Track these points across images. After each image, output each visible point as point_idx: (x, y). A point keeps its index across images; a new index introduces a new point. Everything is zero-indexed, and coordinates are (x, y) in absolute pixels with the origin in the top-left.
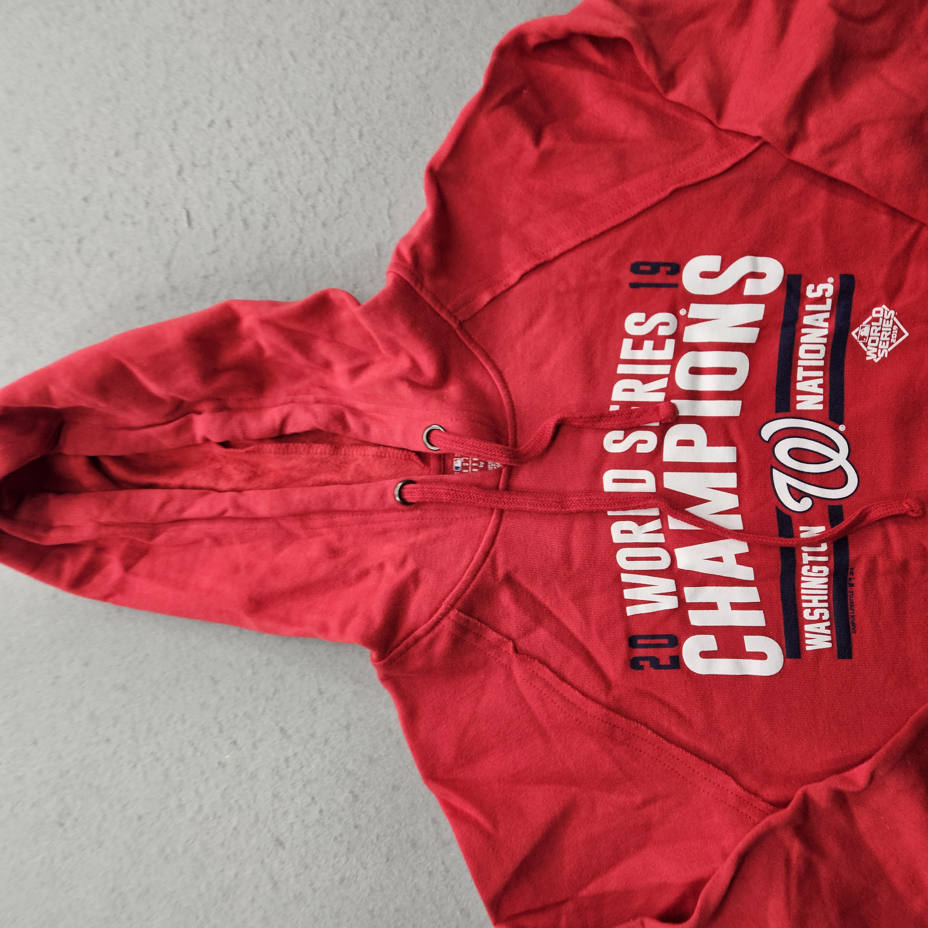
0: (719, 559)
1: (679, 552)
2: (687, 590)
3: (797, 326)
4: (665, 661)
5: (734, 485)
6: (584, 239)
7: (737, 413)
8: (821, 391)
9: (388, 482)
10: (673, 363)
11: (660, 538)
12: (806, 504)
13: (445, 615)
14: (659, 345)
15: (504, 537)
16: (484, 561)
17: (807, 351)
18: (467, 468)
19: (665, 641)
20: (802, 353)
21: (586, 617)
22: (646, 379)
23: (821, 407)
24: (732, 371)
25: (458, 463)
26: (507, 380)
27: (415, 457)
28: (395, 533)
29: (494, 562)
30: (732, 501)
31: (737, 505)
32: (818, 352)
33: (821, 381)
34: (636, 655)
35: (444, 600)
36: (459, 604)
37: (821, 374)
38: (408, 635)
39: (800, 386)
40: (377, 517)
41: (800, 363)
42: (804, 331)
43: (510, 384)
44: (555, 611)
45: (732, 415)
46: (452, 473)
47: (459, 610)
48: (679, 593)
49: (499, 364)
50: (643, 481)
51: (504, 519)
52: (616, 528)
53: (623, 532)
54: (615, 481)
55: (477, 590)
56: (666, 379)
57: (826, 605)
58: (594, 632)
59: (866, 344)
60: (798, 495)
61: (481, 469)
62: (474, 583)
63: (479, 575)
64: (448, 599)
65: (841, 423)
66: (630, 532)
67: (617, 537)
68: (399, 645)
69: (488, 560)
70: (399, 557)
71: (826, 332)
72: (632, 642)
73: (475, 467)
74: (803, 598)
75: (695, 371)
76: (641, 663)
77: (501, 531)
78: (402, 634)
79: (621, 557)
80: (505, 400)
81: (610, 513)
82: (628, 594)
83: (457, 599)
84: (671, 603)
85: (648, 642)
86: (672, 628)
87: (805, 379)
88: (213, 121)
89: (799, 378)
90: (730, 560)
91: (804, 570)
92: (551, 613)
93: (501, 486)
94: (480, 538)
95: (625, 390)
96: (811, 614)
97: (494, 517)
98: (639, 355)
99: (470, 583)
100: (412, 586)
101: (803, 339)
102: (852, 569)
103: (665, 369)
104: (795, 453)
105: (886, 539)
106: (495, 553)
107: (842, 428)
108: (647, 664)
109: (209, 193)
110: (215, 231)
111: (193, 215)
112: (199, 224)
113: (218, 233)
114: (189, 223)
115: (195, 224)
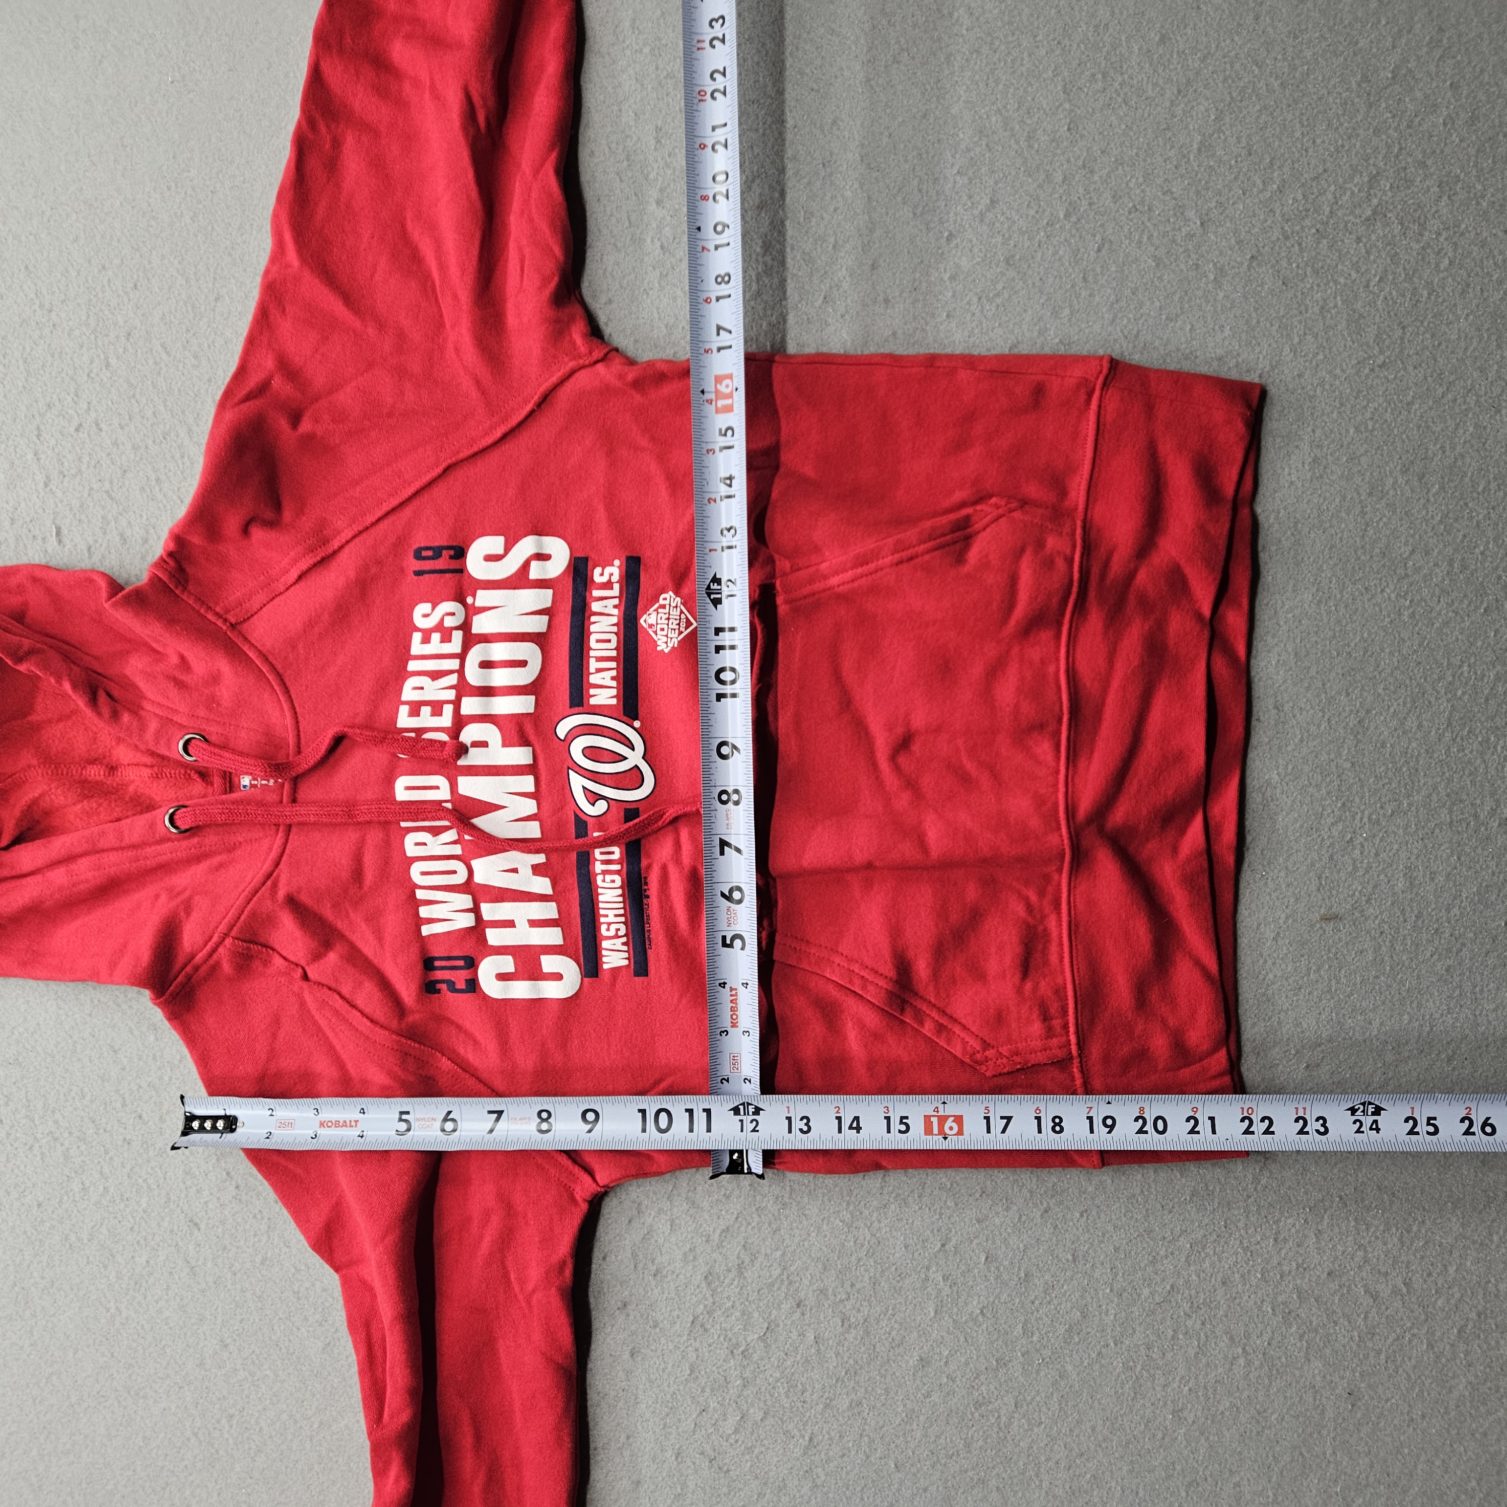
0: (515, 871)
1: (475, 863)
2: (484, 906)
3: (587, 615)
4: (461, 984)
5: (531, 788)
6: (361, 528)
7: (531, 710)
8: (614, 684)
10: (462, 657)
11: (457, 850)
12: (601, 807)
13: (218, 945)
14: (446, 638)
15: (291, 857)
16: (263, 884)
17: (598, 641)
19: (462, 963)
20: (593, 644)
22: (436, 675)
23: (614, 701)
24: (523, 664)
25: (246, 781)
29: (275, 885)
30: (530, 807)
31: (536, 811)
32: (609, 641)
33: (614, 673)
34: (432, 979)
35: (217, 928)
36: (233, 933)
37: (613, 664)
38: (185, 966)
39: (594, 679)
41: (592, 653)
42: (593, 619)
45: (525, 712)
47: (235, 938)
48: (476, 910)
50: (437, 788)
52: (410, 840)
53: (417, 844)
54: (408, 788)
56: (456, 675)
58: (388, 955)
59: (656, 633)
60: (593, 798)
62: (249, 908)
64: (221, 927)
65: (636, 718)
66: (425, 844)
67: (411, 850)
68: (175, 979)
69: (269, 883)
71: (615, 620)
72: (428, 964)
74: (601, 912)
75: (486, 665)
76: (437, 987)
77: (287, 851)
79: (415, 871)
81: (403, 824)
82: (424, 912)
83: (231, 928)
84: (467, 921)
85: (446, 963)
86: (469, 948)
87: (599, 670)
88: (80, 425)
89: (592, 670)
90: (526, 871)
91: (599, 880)
93: (285, 800)
95: (415, 688)
97: (280, 835)
98: (428, 649)
99: (245, 908)
101: (593, 628)
102: (646, 878)
103: (454, 664)
104: (592, 753)
106: (278, 876)
107: (637, 724)
108: (444, 987)
109: (81, 507)
110: (89, 548)
111: (65, 531)
112: (72, 540)
113: (93, 549)
114: (60, 542)
115: (66, 541)
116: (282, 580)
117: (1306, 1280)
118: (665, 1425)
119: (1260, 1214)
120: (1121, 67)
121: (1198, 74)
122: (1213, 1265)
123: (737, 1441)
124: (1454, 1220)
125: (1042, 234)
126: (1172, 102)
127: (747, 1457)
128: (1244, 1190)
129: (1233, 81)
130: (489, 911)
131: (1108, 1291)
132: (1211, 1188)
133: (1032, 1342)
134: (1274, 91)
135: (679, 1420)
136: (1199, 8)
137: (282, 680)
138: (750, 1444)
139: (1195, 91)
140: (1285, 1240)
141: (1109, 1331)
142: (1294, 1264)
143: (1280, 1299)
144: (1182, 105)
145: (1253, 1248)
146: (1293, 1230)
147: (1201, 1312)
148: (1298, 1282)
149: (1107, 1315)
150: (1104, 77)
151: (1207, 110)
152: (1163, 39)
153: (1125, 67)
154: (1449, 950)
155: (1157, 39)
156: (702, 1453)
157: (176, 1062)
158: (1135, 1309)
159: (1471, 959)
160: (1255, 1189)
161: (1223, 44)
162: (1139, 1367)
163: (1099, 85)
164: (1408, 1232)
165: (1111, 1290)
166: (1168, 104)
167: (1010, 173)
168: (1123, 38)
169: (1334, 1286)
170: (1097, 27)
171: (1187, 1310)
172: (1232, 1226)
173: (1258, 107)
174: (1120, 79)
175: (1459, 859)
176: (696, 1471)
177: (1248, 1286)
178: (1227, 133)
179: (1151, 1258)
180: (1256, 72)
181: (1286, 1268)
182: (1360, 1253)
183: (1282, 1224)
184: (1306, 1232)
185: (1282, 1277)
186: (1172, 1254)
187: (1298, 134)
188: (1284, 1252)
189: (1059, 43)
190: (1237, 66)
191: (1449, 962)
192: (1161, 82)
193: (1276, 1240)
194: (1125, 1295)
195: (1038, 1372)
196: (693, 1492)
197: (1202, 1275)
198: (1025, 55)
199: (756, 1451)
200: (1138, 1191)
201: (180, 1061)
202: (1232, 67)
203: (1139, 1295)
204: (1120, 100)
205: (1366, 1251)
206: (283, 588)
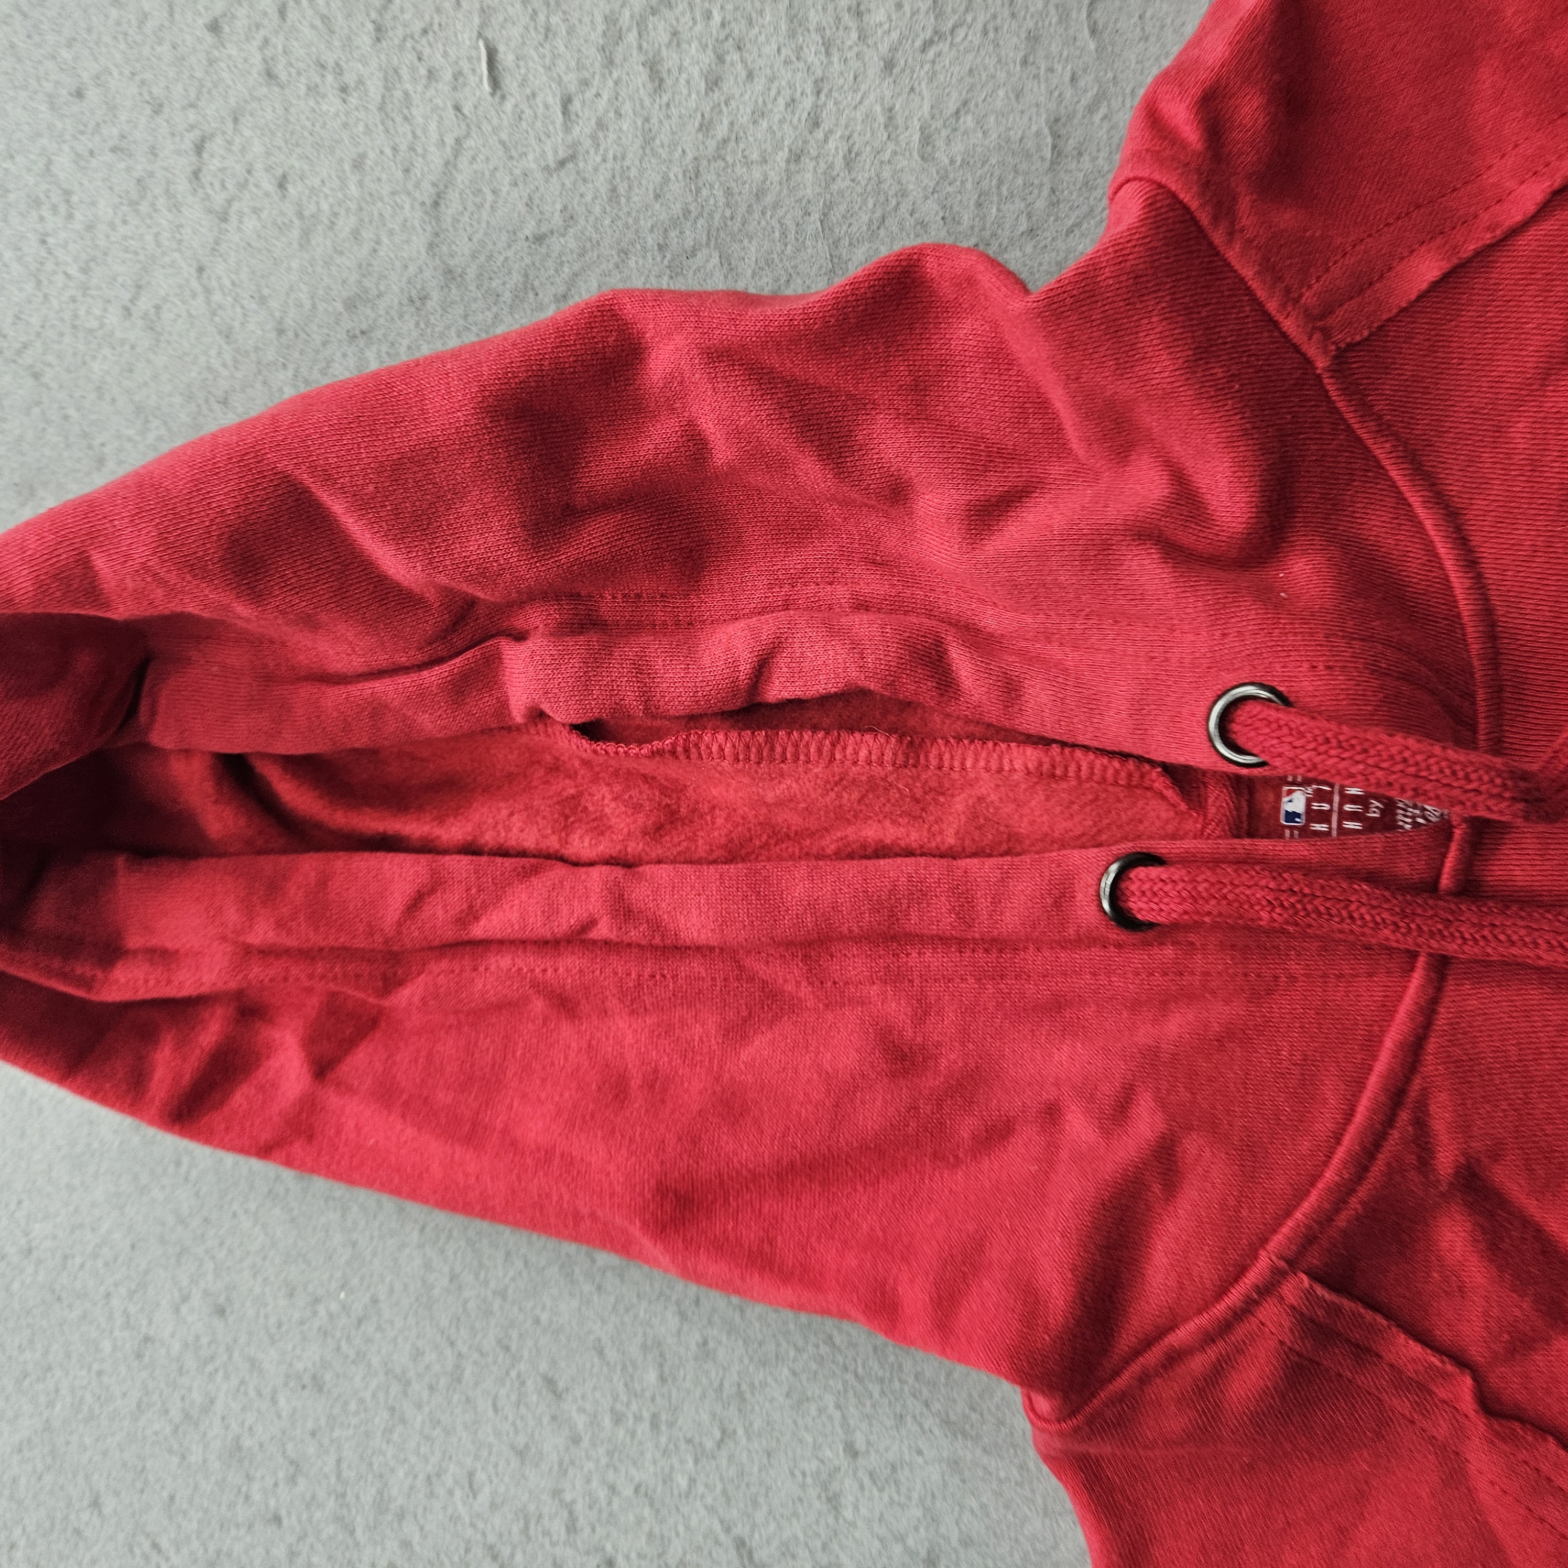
9: (1076, 856)
13: (1267, 1290)
16: (1390, 1121)
18: (1324, 817)
25: (1296, 802)
26: (1475, 540)
27: (1159, 781)
28: (1090, 1011)
29: (1421, 1123)
35: (1264, 1241)
38: (1148, 1343)
40: (1033, 960)
43: (1487, 552)
46: (1276, 833)
47: (1315, 1276)
49: (1454, 488)
51: (1450, 985)
61: (1371, 826)
62: (1363, 1192)
63: (1378, 1168)
64: (1277, 1241)
68: (1116, 1373)
69: (1404, 1116)
70: (1108, 1091)
73: (1353, 816)
78: (1127, 1339)
80: (1466, 606)
83: (1308, 1239)
93: (1445, 881)
94: (1372, 1045)
97: (1416, 977)
99: (1352, 1191)
100: (1157, 1188)
106: (1424, 1093)
110: (566, 102)
111: (506, 57)
112: (523, 83)
113: (576, 105)
114: (495, 82)
115: (510, 83)
116: (1485, 217)
137: (1458, 529)
157: (709, 1444)
201: (720, 1443)
206: (1488, 238)
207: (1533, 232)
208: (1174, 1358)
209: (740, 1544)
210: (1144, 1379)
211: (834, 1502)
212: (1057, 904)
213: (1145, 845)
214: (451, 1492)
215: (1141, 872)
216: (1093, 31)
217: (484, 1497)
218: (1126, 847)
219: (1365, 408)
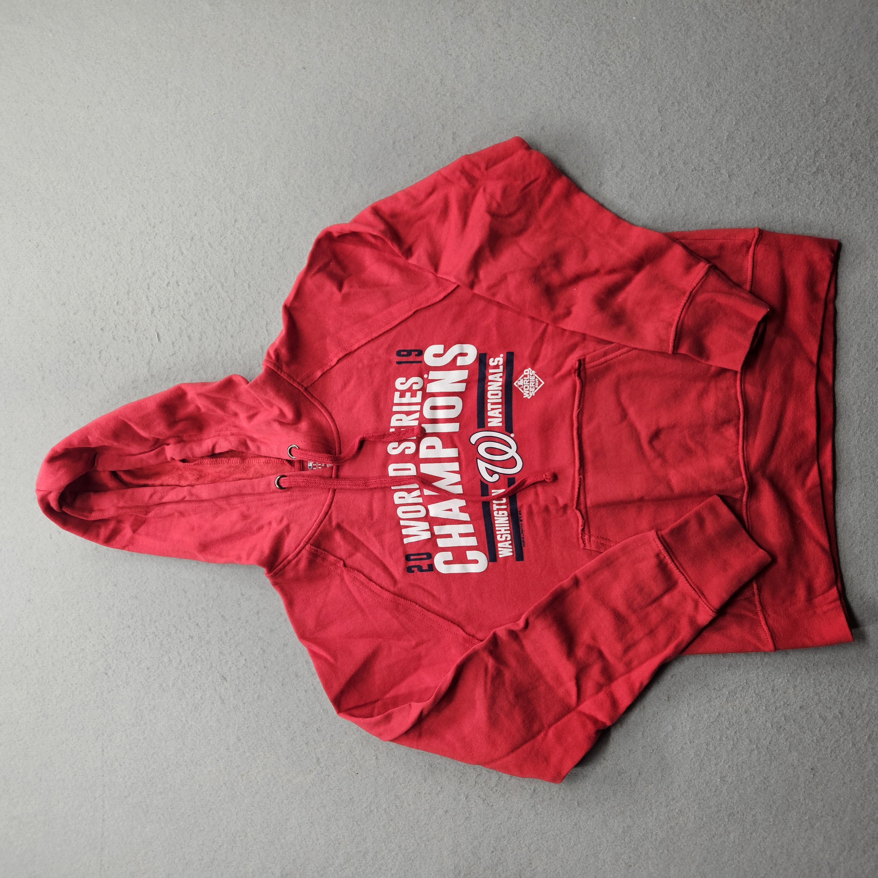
0: (450, 510)
1: (430, 507)
2: (435, 528)
3: (486, 381)
4: (425, 567)
5: (458, 469)
6: (370, 339)
7: (457, 430)
8: (500, 416)
9: (271, 477)
10: (422, 404)
11: (420, 500)
12: (496, 477)
13: (303, 548)
14: (414, 395)
15: (336, 504)
16: (325, 518)
18: (315, 467)
19: (425, 556)
20: (489, 396)
21: (382, 546)
22: (408, 413)
23: (501, 424)
24: (453, 407)
25: (310, 464)
26: (334, 417)
27: (286, 463)
28: (278, 505)
29: (330, 518)
30: (457, 478)
31: (460, 480)
32: (497, 394)
33: (500, 410)
34: (410, 565)
35: (303, 539)
36: (311, 541)
37: (500, 406)
38: (284, 559)
39: (490, 414)
40: (267, 496)
41: (489, 401)
42: (489, 384)
43: (336, 419)
44: (365, 543)
45: (454, 431)
46: (308, 470)
47: (311, 545)
48: (431, 530)
49: (329, 409)
50: (410, 469)
51: (336, 494)
52: (396, 496)
53: (400, 498)
54: (395, 470)
55: (321, 533)
56: (419, 413)
57: (509, 532)
58: (387, 553)
59: (522, 389)
60: (491, 473)
61: (323, 467)
62: (319, 530)
63: (322, 525)
64: (305, 539)
65: (512, 433)
66: (404, 498)
67: (397, 501)
68: (279, 565)
69: (327, 517)
70: (279, 518)
71: (500, 384)
72: (407, 558)
73: (320, 466)
74: (497, 529)
75: (434, 408)
76: (413, 569)
77: (335, 500)
78: (280, 560)
79: (400, 512)
80: (333, 428)
81: (393, 488)
82: (404, 532)
83: (310, 539)
84: (427, 535)
85: (416, 557)
86: (428, 549)
87: (492, 409)
88: (169, 283)
89: (489, 409)
90: (456, 510)
91: (495, 513)
92: (364, 544)
93: (333, 476)
94: (323, 505)
95: (397, 420)
96: (501, 537)
97: (330, 493)
98: (404, 400)
99: (317, 530)
100: (286, 533)
101: (489, 388)
102: (520, 512)
103: (417, 408)
104: (489, 450)
105: (537, 494)
106: (331, 513)
107: (512, 435)
108: (415, 569)
109: (169, 323)
110: (173, 343)
111: (161, 335)
112: (164, 340)
114: (159, 340)
115: (162, 340)
116: (329, 364)
117: (789, 711)
118: (460, 782)
119: (764, 676)
120: (687, 99)
121: (726, 102)
122: (740, 703)
123: (496, 791)
124: (865, 680)
125: (648, 182)
126: (713, 116)
127: (502, 799)
128: (756, 664)
129: (745, 105)
130: (438, 530)
131: (686, 715)
132: (739, 664)
133: (647, 741)
134: (765, 110)
135: (467, 780)
136: (726, 69)
137: (331, 415)
138: (503, 792)
139: (725, 111)
140: (778, 690)
141: (687, 736)
142: (782, 703)
143: (775, 720)
144: (719, 117)
145: (761, 694)
146: (782, 685)
147: (734, 727)
148: (785, 711)
149: (685, 728)
150: (679, 104)
151: (731, 120)
152: (709, 85)
153: (689, 99)
154: (861, 542)
155: (705, 85)
156: (479, 797)
158: (700, 725)
159: (872, 547)
160: (762, 664)
161: (739, 87)
162: (703, 755)
163: (676, 108)
164: (842, 686)
165: (688, 715)
166: (711, 117)
167: (631, 152)
168: (688, 85)
169: (803, 714)
170: (675, 79)
171: (728, 726)
172: (750, 683)
173: (757, 118)
174: (687, 105)
175: (865, 495)
176: (476, 805)
177: (758, 713)
178: (741, 131)
179: (708, 699)
180: (756, 100)
181: (778, 705)
182: (817, 697)
183: (775, 682)
184: (788, 686)
185: (776, 709)
186: (719, 697)
187: (778, 131)
188: (777, 696)
189: (656, 87)
190: (746, 97)
191: (861, 548)
192: (708, 106)
193: (773, 690)
194: (695, 718)
195: (650, 756)
196: (475, 816)
197: (735, 708)
198: (639, 93)
199: (506, 796)
200: (701, 665)
202: (744, 98)
203: (702, 718)
204: (687, 115)
205: (820, 696)
206: (328, 368)
207: (336, 367)
208: (289, 562)
209: (222, 616)
210: (285, 566)
211: (239, 605)
212: (268, 485)
213: (283, 474)
214: (165, 615)
215: (282, 478)
216: (267, 331)
217: (172, 615)
218: (280, 474)
219: (312, 396)
